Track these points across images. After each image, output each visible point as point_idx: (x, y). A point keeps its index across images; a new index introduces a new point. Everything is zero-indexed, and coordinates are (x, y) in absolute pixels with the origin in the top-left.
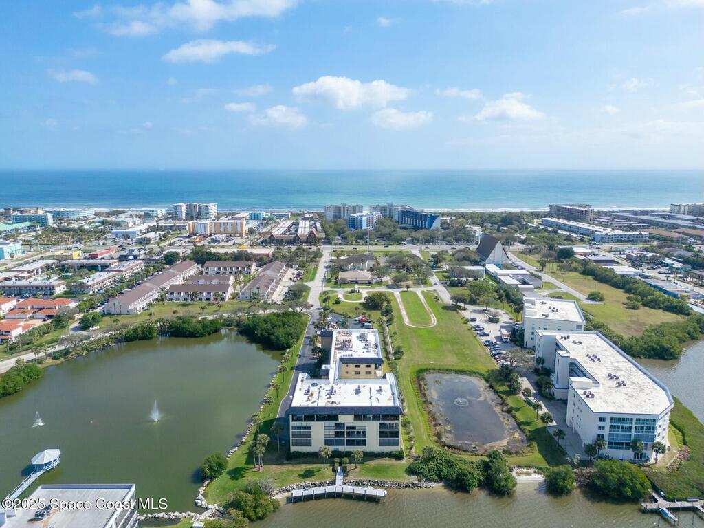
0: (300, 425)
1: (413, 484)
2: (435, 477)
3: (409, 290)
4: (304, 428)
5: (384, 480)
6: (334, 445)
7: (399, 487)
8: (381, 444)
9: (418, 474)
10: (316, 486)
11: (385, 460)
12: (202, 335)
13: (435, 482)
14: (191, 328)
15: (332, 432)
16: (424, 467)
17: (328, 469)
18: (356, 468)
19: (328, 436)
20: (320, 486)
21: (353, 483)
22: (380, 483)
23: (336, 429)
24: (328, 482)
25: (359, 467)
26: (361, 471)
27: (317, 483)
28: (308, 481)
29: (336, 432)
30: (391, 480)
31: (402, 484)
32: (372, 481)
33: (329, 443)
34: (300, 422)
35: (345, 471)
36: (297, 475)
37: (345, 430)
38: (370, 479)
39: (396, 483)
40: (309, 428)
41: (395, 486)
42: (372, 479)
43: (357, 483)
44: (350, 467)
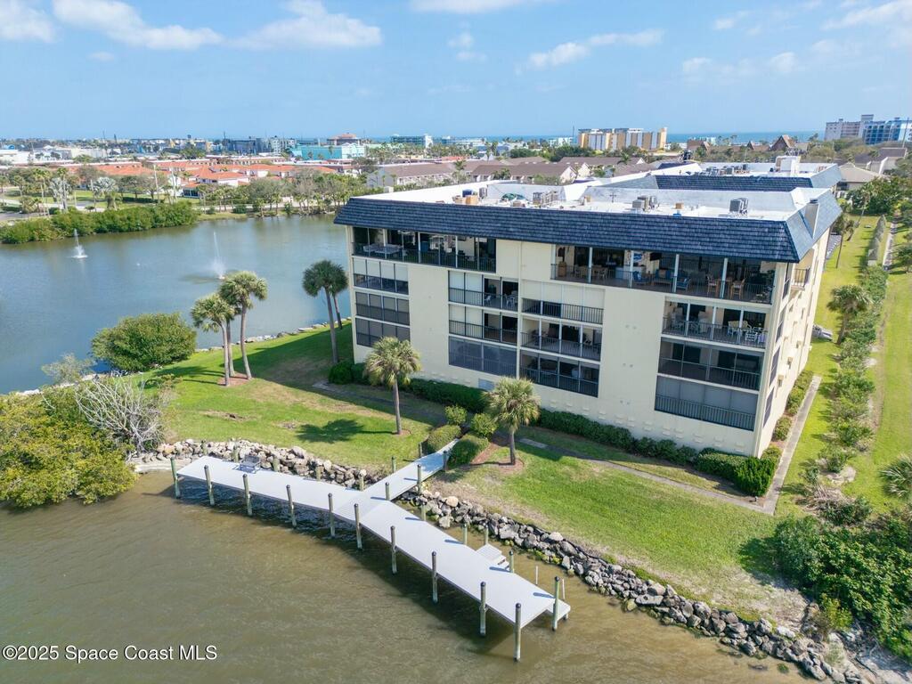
0: (388, 275)
1: (755, 631)
4: (388, 284)
5: (602, 549)
6: (478, 368)
7: (663, 612)
8: (664, 403)
9: (811, 590)
10: (312, 475)
11: (663, 475)
15: (475, 316)
16: (871, 565)
17: (412, 436)
18: (512, 462)
19: (461, 329)
20: (329, 479)
21: (454, 514)
22: (569, 554)
23: (486, 304)
24: (363, 473)
25: (527, 463)
26: (519, 480)
27: (328, 465)
28: (307, 451)
29: (486, 316)
30: (635, 561)
31: (689, 603)
32: (536, 532)
33: (462, 355)
34: (376, 261)
35: (460, 461)
36: (297, 423)
37: (519, 314)
38: (536, 522)
39: (659, 588)
40: (403, 287)
41: (640, 599)
42: (542, 524)
43: (468, 519)
44: (491, 452)
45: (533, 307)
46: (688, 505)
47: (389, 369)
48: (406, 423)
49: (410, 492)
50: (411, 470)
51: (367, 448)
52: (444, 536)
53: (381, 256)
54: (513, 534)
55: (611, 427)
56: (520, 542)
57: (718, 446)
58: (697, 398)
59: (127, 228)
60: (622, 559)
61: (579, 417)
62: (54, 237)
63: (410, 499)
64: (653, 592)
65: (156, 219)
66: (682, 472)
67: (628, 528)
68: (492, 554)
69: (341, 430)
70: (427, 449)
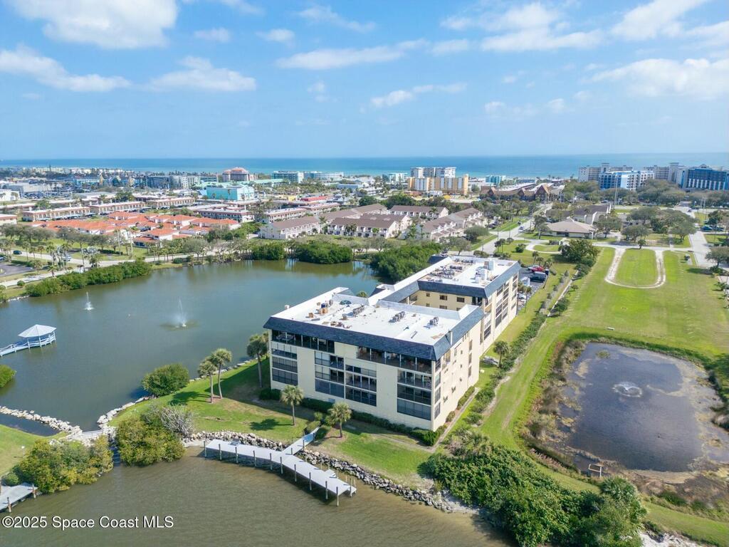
1: (414, 493)
2: (465, 494)
3: (643, 247)
5: (370, 469)
7: (388, 489)
8: (401, 409)
10: (260, 446)
12: (326, 262)
13: (463, 504)
14: (316, 253)
15: (327, 370)
17: (300, 426)
18: (341, 437)
19: (320, 375)
20: (266, 447)
21: (318, 459)
22: (359, 472)
23: (331, 366)
24: (280, 444)
25: (347, 436)
26: (343, 444)
27: (265, 441)
28: (255, 435)
29: (331, 371)
30: (381, 473)
31: (395, 485)
32: (348, 464)
33: (321, 387)
34: (283, 344)
35: (320, 437)
36: (249, 422)
37: (345, 371)
38: (348, 460)
39: (387, 481)
40: (295, 356)
41: (381, 485)
42: (350, 462)
43: (323, 460)
44: (333, 432)
45: (350, 368)
46: (405, 451)
47: (290, 399)
48: (297, 419)
49: (300, 451)
50: (300, 442)
51: (281, 433)
52: (314, 467)
53: (284, 342)
54: (340, 466)
55: (382, 419)
56: (342, 468)
57: (420, 426)
58: (411, 407)
59: (108, 281)
60: (376, 472)
61: (370, 415)
62: (63, 291)
63: (300, 454)
64: (385, 483)
65: (126, 273)
66: (406, 437)
67: (381, 461)
68: (331, 472)
69: (268, 425)
70: (307, 432)
